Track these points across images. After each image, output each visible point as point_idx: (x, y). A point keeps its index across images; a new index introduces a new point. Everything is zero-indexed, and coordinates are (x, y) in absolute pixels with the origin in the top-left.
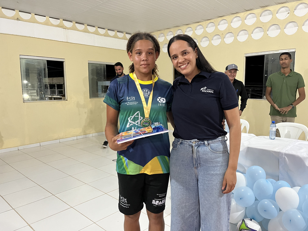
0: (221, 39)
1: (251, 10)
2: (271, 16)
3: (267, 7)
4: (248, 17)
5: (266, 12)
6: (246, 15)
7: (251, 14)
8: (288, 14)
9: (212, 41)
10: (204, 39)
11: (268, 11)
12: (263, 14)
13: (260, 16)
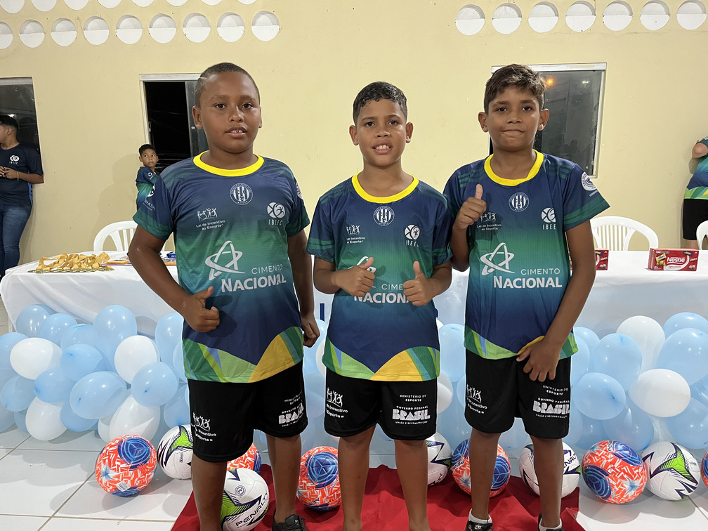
0: (76, 32)
9: (52, 34)
10: (29, 27)
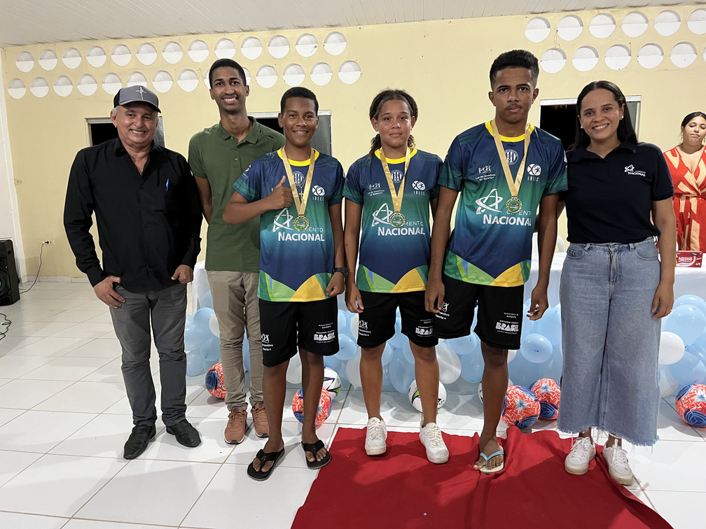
0: (197, 80)
1: (251, 30)
2: (287, 49)
3: (278, 31)
4: (246, 43)
5: (279, 40)
6: (243, 38)
7: (251, 38)
8: (316, 49)
9: (179, 82)
10: (160, 76)
11: (280, 38)
12: (273, 42)
13: (267, 44)
